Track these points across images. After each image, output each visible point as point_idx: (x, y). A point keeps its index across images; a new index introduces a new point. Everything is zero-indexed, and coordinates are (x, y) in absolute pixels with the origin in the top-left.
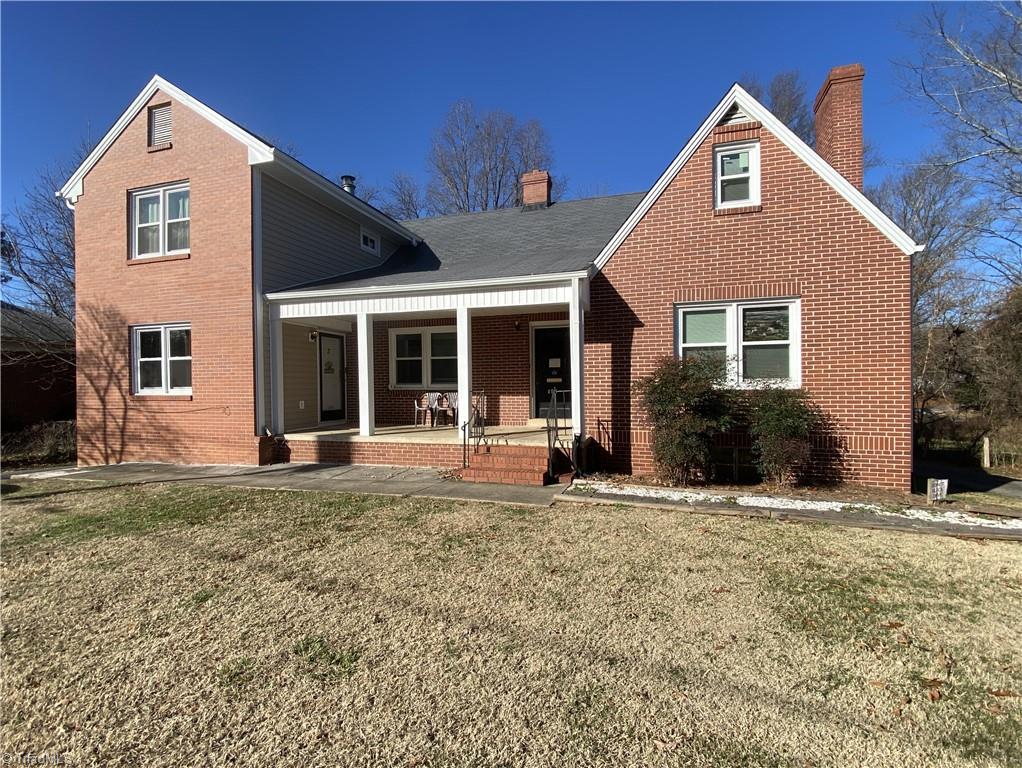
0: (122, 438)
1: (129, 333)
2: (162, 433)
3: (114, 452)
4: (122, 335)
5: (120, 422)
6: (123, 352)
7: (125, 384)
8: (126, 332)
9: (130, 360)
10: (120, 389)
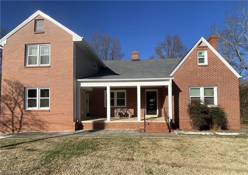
0: (20, 124)
1: (24, 90)
2: (37, 122)
3: (16, 129)
4: (21, 90)
5: (20, 119)
6: (22, 96)
7: (22, 106)
8: (23, 89)
9: (24, 98)
10: (20, 108)
